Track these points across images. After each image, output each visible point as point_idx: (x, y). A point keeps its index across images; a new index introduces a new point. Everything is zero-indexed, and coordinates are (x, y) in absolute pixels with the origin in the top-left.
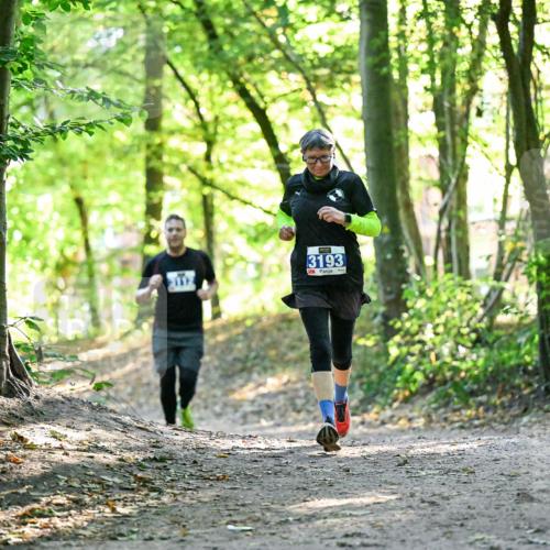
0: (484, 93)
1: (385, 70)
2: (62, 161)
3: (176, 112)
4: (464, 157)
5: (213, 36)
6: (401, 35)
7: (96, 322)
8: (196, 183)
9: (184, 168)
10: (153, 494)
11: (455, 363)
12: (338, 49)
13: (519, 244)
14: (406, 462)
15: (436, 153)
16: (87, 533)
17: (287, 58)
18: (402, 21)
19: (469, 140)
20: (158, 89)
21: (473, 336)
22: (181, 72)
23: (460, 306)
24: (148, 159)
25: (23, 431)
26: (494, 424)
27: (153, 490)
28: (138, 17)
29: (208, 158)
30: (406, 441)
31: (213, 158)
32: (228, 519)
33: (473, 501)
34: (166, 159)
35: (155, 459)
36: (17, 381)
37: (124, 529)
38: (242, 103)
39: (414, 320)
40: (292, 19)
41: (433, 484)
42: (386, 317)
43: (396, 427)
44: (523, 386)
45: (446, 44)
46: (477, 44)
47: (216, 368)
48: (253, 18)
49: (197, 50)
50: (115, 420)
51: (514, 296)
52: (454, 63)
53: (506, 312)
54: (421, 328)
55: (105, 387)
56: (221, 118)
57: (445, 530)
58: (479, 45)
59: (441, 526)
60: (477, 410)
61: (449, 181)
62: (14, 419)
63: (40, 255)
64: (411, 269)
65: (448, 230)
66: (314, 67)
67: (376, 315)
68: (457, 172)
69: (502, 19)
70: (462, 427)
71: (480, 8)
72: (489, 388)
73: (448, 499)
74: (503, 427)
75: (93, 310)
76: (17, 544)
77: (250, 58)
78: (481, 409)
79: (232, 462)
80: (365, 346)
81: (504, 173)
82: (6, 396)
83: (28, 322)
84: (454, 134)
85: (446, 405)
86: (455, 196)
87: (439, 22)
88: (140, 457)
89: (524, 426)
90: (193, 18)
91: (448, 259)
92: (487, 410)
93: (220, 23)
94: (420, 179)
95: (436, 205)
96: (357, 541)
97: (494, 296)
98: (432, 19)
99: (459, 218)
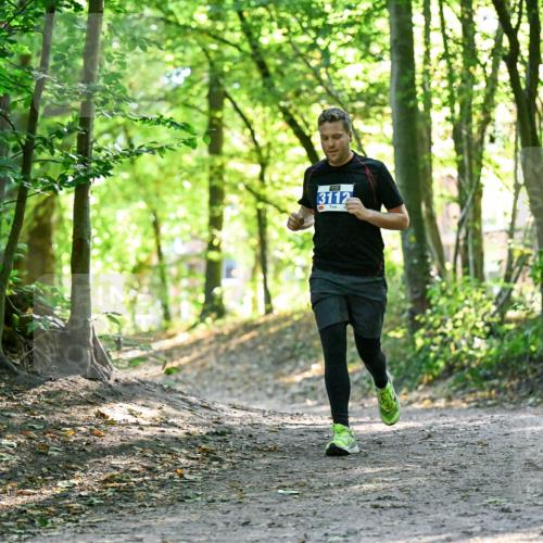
0: (496, 123)
1: (412, 103)
2: (138, 181)
3: (234, 138)
4: (479, 177)
5: (266, 74)
6: (426, 73)
7: (167, 316)
8: (252, 199)
9: (241, 187)
10: (215, 463)
11: (471, 352)
12: (372, 86)
13: (527, 251)
14: (429, 436)
15: (455, 174)
16: (159, 496)
17: (329, 93)
18: (427, 61)
19: (484, 162)
20: (220, 120)
21: (487, 329)
22: (240, 105)
23: (475, 303)
24: (211, 179)
25: (104, 409)
26: (505, 404)
27: (216, 459)
28: (203, 58)
29: (262, 177)
30: (430, 419)
31: (266, 178)
32: (279, 484)
33: (486, 470)
34: (226, 178)
35: (217, 433)
36: (100, 366)
37: (190, 493)
38: (291, 131)
39: (437, 316)
40: (333, 60)
41: (452, 455)
42: (413, 313)
43: (422, 406)
44: (529, 371)
45: (463, 81)
46: (490, 82)
47: (269, 356)
48: (300, 59)
49: (253, 86)
50: (183, 400)
51: (521, 295)
52: (471, 97)
53: (515, 308)
54: (443, 322)
55: (174, 372)
56: (273, 144)
57: (463, 494)
58: (492, 82)
59: (459, 490)
60: (490, 391)
61: (467, 197)
62: (97, 399)
63: (120, 260)
64: (434, 272)
65: (466, 238)
66: (352, 101)
67: (404, 312)
68: (473, 190)
69: (512, 60)
70: (477, 407)
71: (493, 50)
72: (500, 373)
73: (465, 467)
74: (512, 406)
75: (165, 307)
76: (100, 504)
77: (298, 93)
78: (493, 392)
79: (282, 436)
80: (395, 338)
81: (513, 191)
82: (90, 379)
83: (109, 316)
84: (470, 157)
85: (464, 387)
86: (471, 210)
87: (458, 62)
88: (204, 431)
89: (531, 405)
90: (249, 59)
91: (465, 264)
92: (498, 392)
93: (273, 63)
94: (442, 196)
95: (455, 217)
96: (388, 504)
97: (505, 295)
98: (452, 60)
99: (475, 229)
